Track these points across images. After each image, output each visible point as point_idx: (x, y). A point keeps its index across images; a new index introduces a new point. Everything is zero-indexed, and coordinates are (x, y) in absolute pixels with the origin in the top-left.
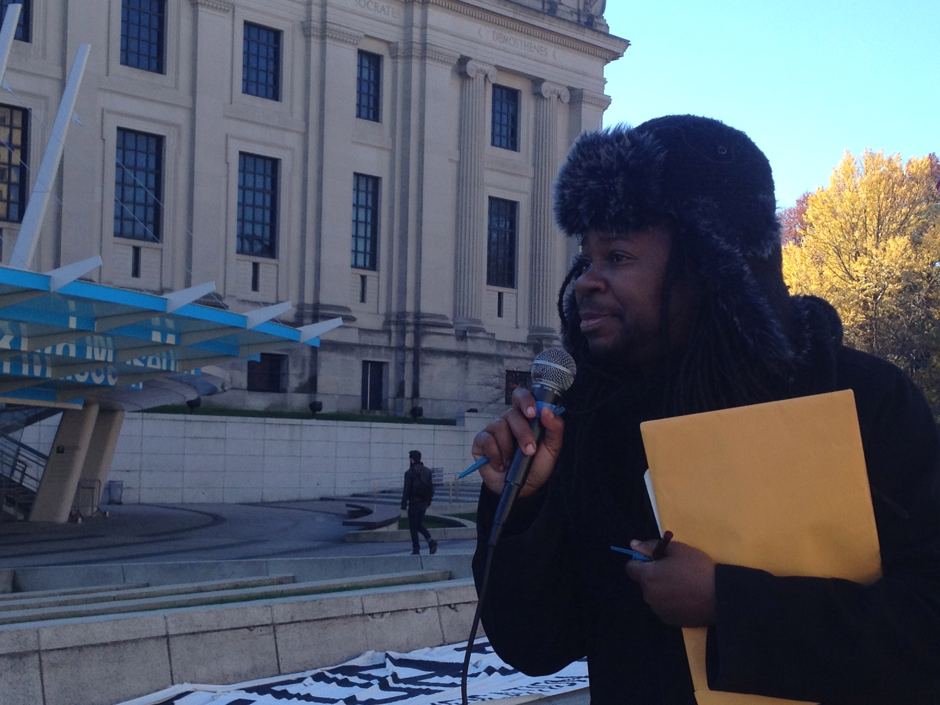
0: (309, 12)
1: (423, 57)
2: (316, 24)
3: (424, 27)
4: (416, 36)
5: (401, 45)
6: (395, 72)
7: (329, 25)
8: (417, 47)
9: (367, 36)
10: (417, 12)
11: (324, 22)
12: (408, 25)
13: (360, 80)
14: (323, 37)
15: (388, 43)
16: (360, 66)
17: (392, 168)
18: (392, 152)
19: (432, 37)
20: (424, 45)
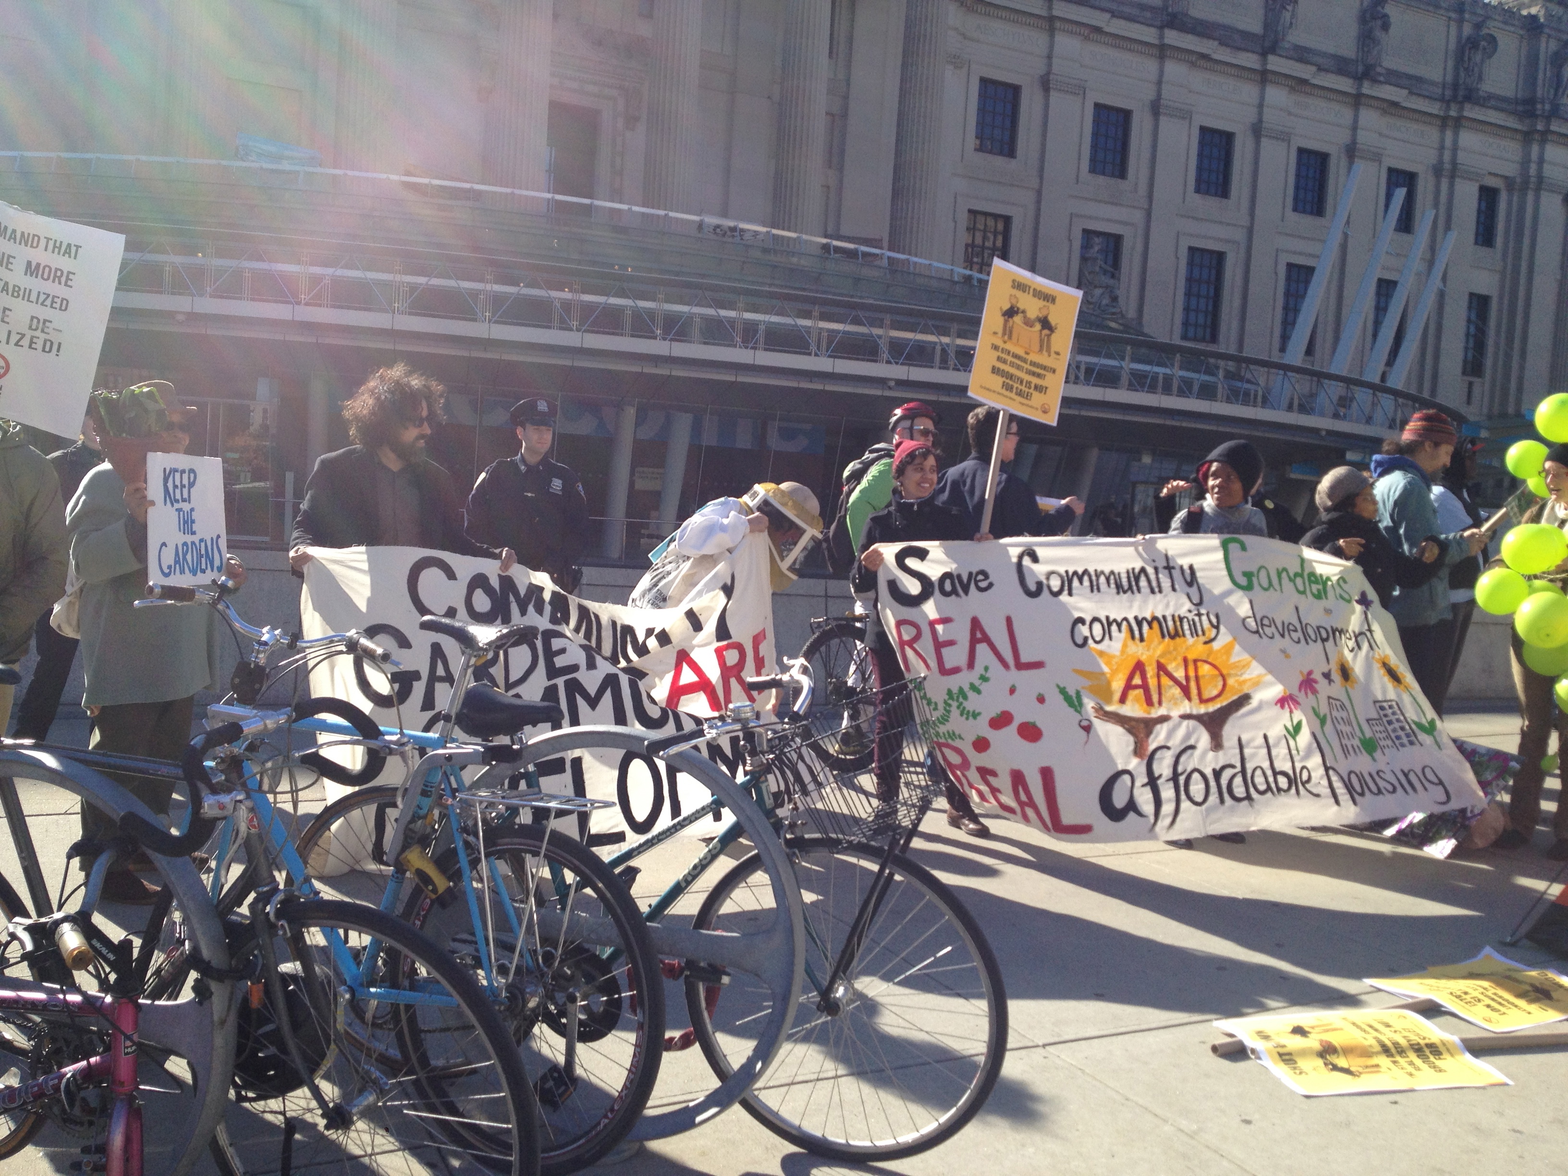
0: (1441, 155)
1: (1538, 190)
2: (1447, 166)
3: (1541, 161)
4: (1533, 170)
5: (1518, 180)
6: (1510, 203)
7: (1459, 166)
8: (1533, 180)
9: (1490, 173)
10: (1535, 149)
11: (1454, 163)
12: (1525, 163)
13: (1479, 211)
14: (1452, 177)
15: (1506, 178)
16: (1480, 200)
17: (1502, 287)
18: (1503, 273)
19: (1548, 171)
20: (1540, 178)
